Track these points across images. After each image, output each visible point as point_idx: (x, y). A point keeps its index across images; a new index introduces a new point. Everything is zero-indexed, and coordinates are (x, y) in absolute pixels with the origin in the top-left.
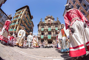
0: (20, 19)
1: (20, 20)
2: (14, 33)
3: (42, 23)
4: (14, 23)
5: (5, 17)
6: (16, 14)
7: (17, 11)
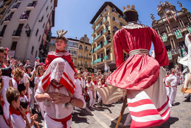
0: (109, 31)
1: (109, 34)
2: (106, 65)
3: (157, 23)
4: (100, 46)
5: (74, 44)
6: (94, 28)
7: (92, 22)
